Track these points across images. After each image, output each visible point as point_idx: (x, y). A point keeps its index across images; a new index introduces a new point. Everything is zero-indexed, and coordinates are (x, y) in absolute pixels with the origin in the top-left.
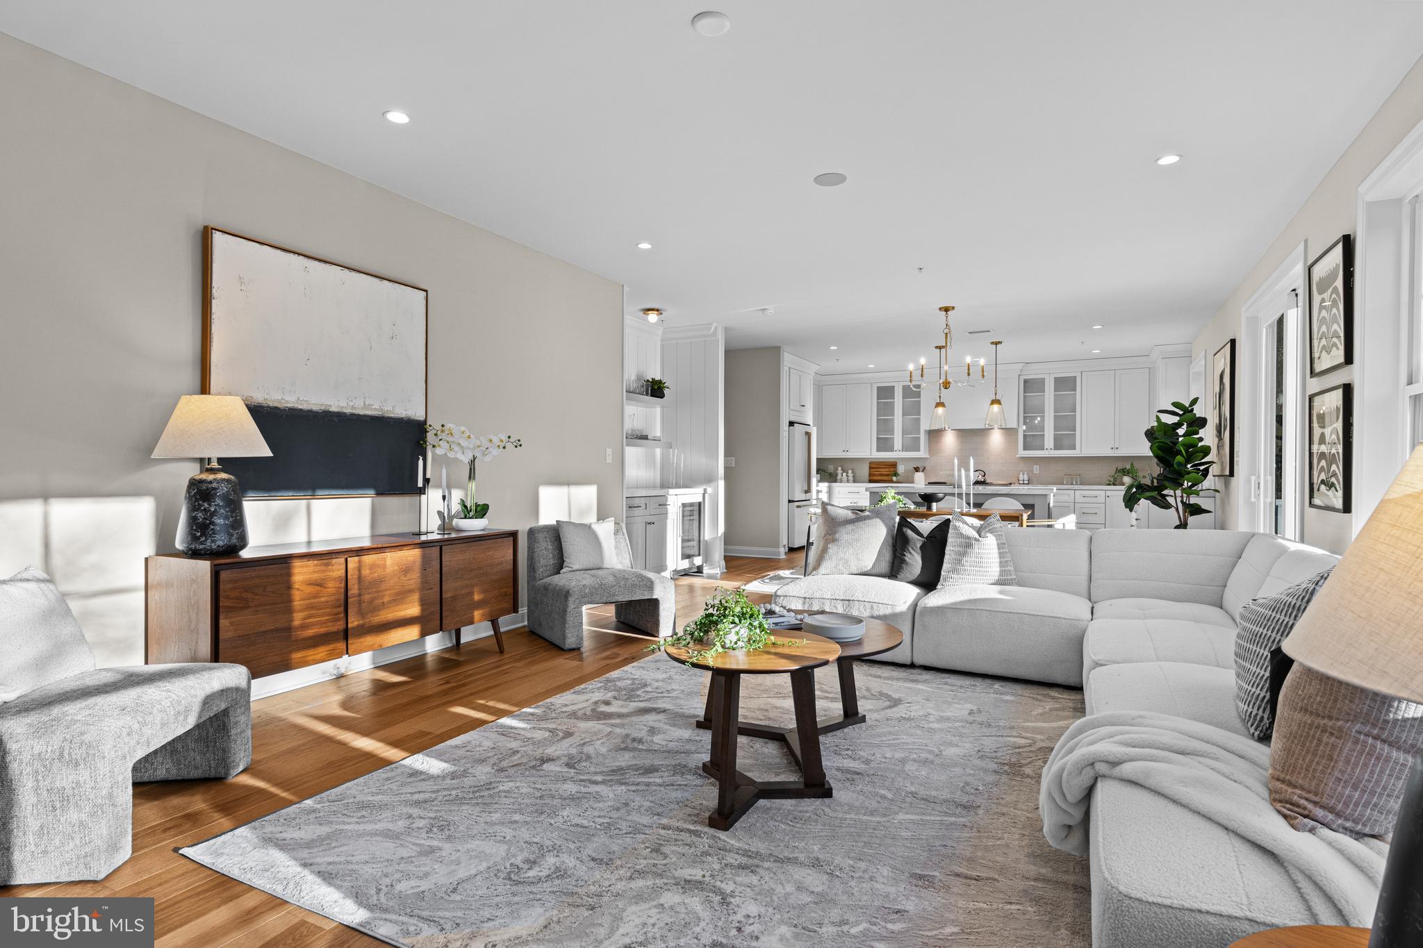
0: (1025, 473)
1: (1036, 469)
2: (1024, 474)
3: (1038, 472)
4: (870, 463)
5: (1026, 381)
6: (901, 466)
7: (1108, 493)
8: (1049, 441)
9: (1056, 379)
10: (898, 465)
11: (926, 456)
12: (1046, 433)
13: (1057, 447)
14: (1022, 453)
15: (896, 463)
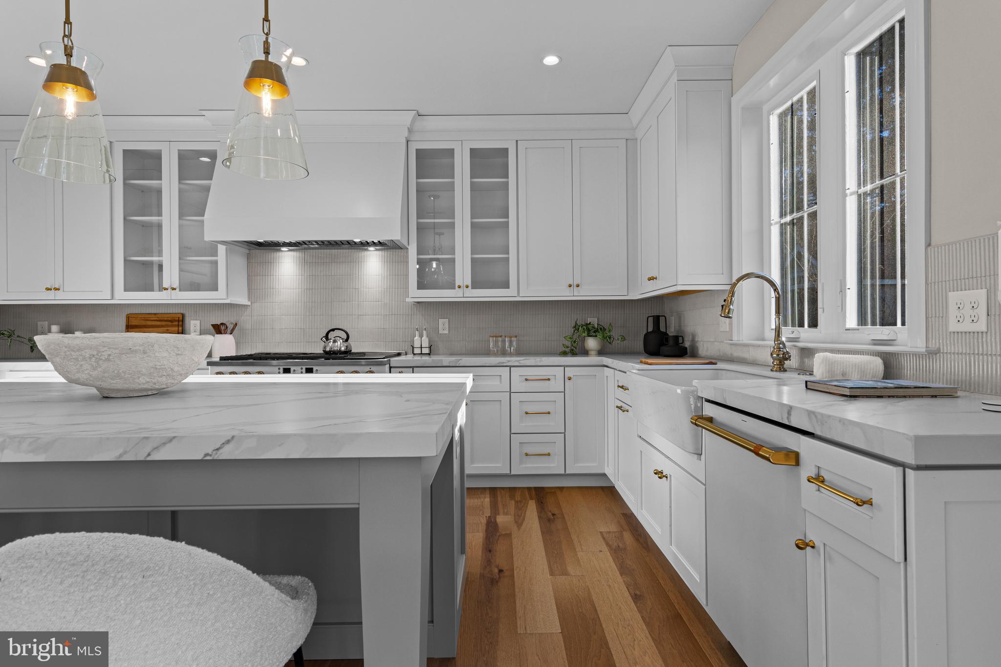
0: (424, 332)
1: (443, 326)
2: (421, 336)
3: (446, 332)
4: (128, 317)
5: (421, 154)
6: (192, 322)
7: (570, 372)
8: (463, 273)
9: (474, 152)
10: (187, 319)
11: (244, 301)
12: (458, 257)
13: (476, 284)
14: (416, 294)
15: (183, 315)
